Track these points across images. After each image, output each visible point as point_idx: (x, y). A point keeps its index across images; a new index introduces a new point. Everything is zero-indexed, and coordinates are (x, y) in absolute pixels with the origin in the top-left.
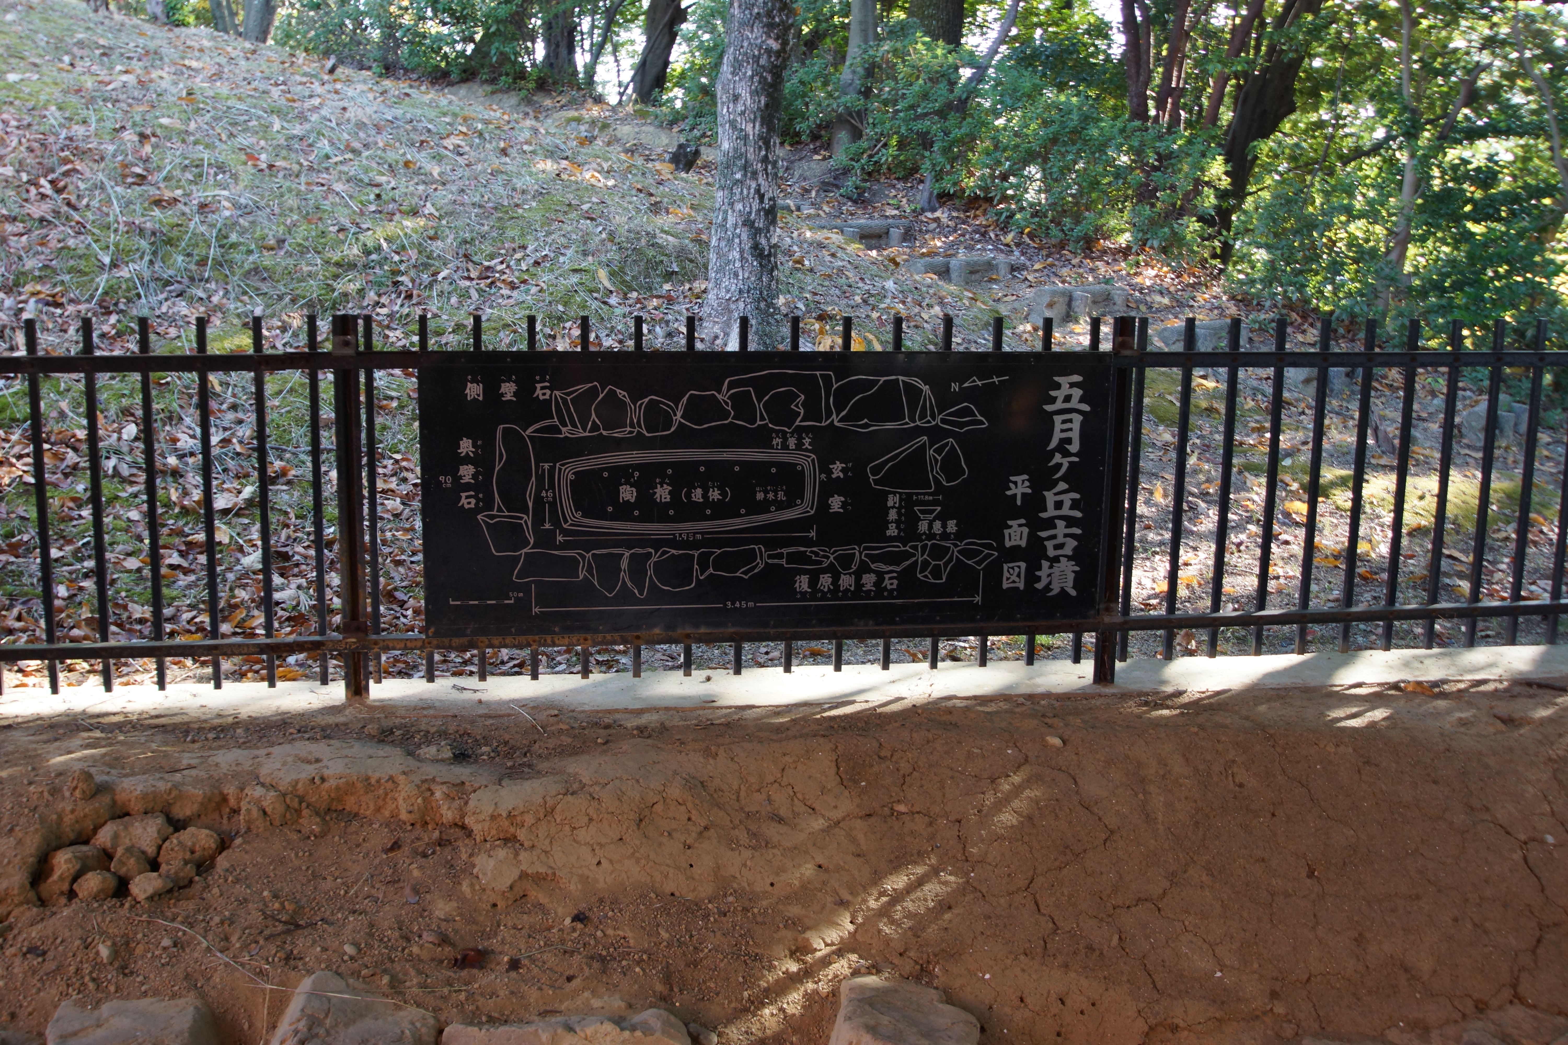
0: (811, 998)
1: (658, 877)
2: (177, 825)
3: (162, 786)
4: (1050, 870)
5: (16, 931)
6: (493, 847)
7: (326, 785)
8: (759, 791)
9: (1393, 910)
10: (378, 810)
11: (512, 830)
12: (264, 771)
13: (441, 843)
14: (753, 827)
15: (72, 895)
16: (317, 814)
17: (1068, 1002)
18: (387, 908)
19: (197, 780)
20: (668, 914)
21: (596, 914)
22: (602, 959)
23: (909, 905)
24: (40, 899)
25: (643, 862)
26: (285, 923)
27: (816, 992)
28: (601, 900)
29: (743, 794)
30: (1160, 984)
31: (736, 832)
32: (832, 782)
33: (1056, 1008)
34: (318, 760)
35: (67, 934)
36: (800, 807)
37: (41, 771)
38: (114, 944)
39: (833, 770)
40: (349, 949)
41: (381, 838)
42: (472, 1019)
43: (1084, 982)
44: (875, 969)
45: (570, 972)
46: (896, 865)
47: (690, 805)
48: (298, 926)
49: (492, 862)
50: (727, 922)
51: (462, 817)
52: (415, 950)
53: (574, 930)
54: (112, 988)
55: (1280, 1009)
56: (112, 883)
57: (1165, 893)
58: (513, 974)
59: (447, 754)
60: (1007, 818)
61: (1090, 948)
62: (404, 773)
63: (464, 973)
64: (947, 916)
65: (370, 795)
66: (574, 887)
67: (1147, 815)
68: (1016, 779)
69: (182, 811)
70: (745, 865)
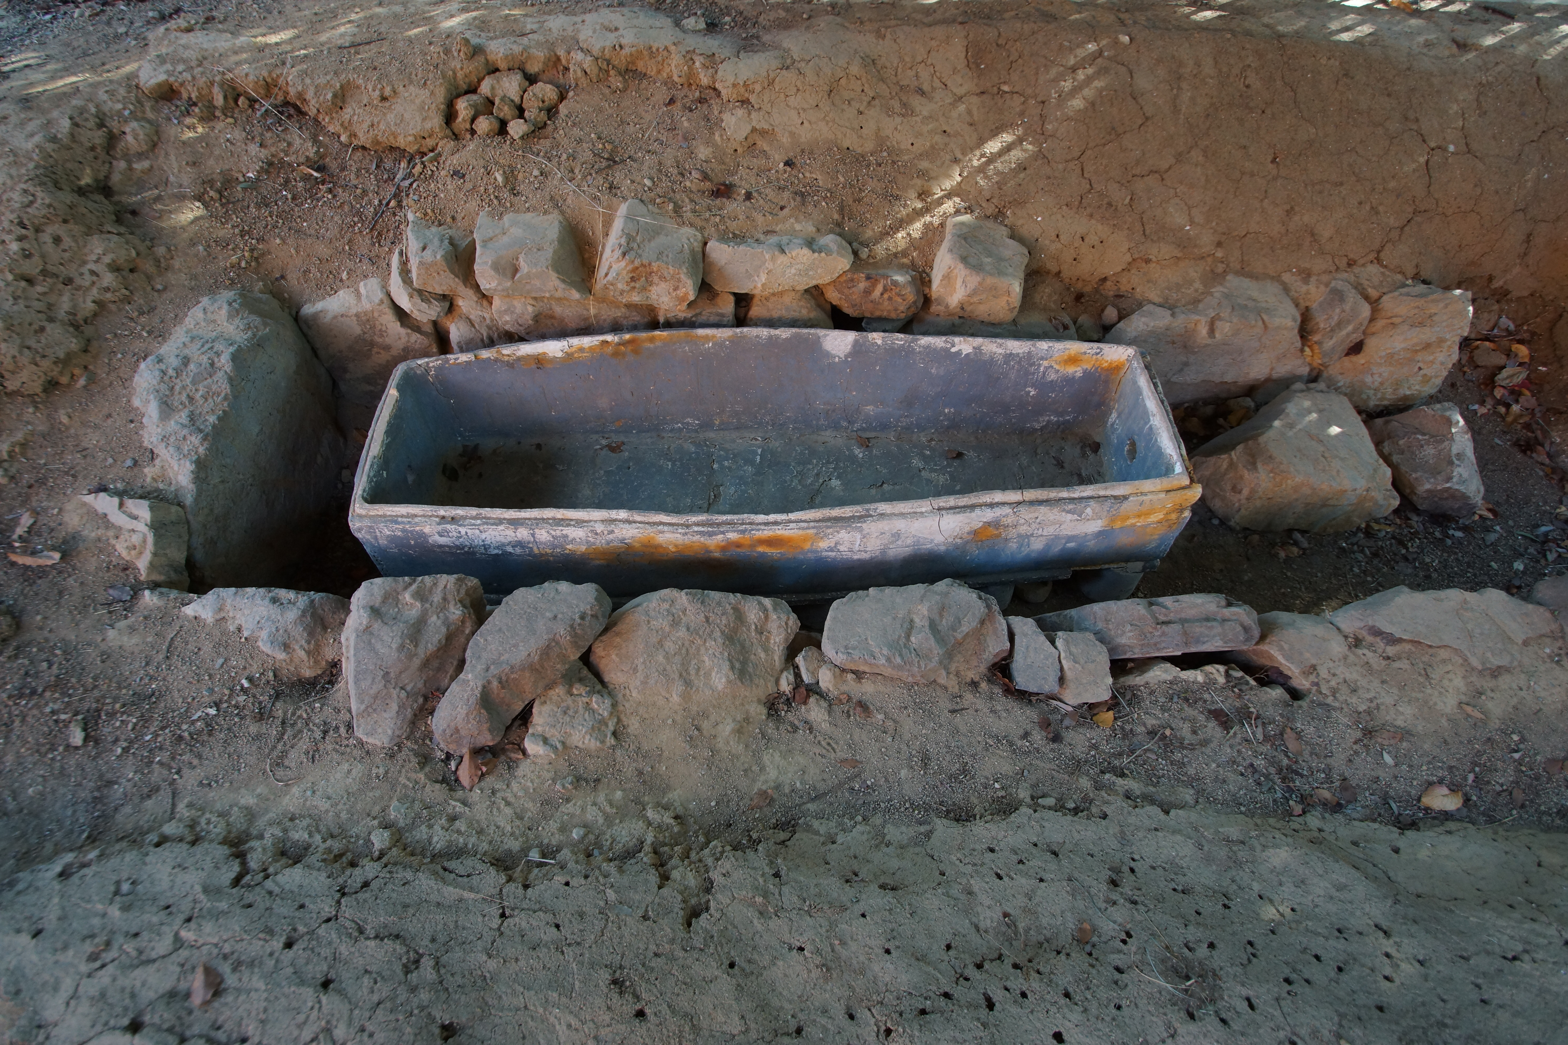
0: (927, 227)
1: (840, 136)
2: (531, 79)
3: (517, 49)
4: (1097, 146)
5: (443, 158)
6: (735, 108)
7: (623, 52)
8: (911, 68)
9: (1320, 192)
10: (659, 72)
11: (746, 95)
12: (582, 37)
13: (701, 101)
14: (904, 99)
15: (473, 132)
16: (620, 74)
17: (1086, 240)
18: (669, 150)
19: (539, 44)
20: (845, 164)
21: (798, 161)
22: (802, 195)
23: (999, 165)
24: (454, 134)
25: (831, 124)
26: (608, 159)
27: (931, 223)
28: (803, 151)
29: (900, 70)
30: (1147, 232)
31: (892, 102)
32: (961, 64)
33: (1078, 242)
34: (616, 29)
35: (475, 163)
36: (937, 83)
37: (435, 33)
38: (504, 172)
39: (964, 54)
40: (648, 182)
41: (661, 95)
42: (724, 238)
43: (1100, 227)
44: (969, 209)
45: (782, 203)
46: (995, 133)
47: (864, 80)
48: (615, 162)
49: (734, 119)
50: (881, 170)
51: (714, 83)
52: (688, 184)
53: (785, 172)
54: (508, 205)
55: (1219, 254)
56: (496, 125)
57: (1170, 168)
58: (748, 203)
59: (702, 26)
60: (1077, 103)
61: (1110, 204)
62: (674, 44)
63: (718, 201)
64: (1022, 175)
65: (653, 60)
66: (785, 140)
67: (1175, 107)
68: (1090, 71)
69: (534, 68)
70: (896, 129)
